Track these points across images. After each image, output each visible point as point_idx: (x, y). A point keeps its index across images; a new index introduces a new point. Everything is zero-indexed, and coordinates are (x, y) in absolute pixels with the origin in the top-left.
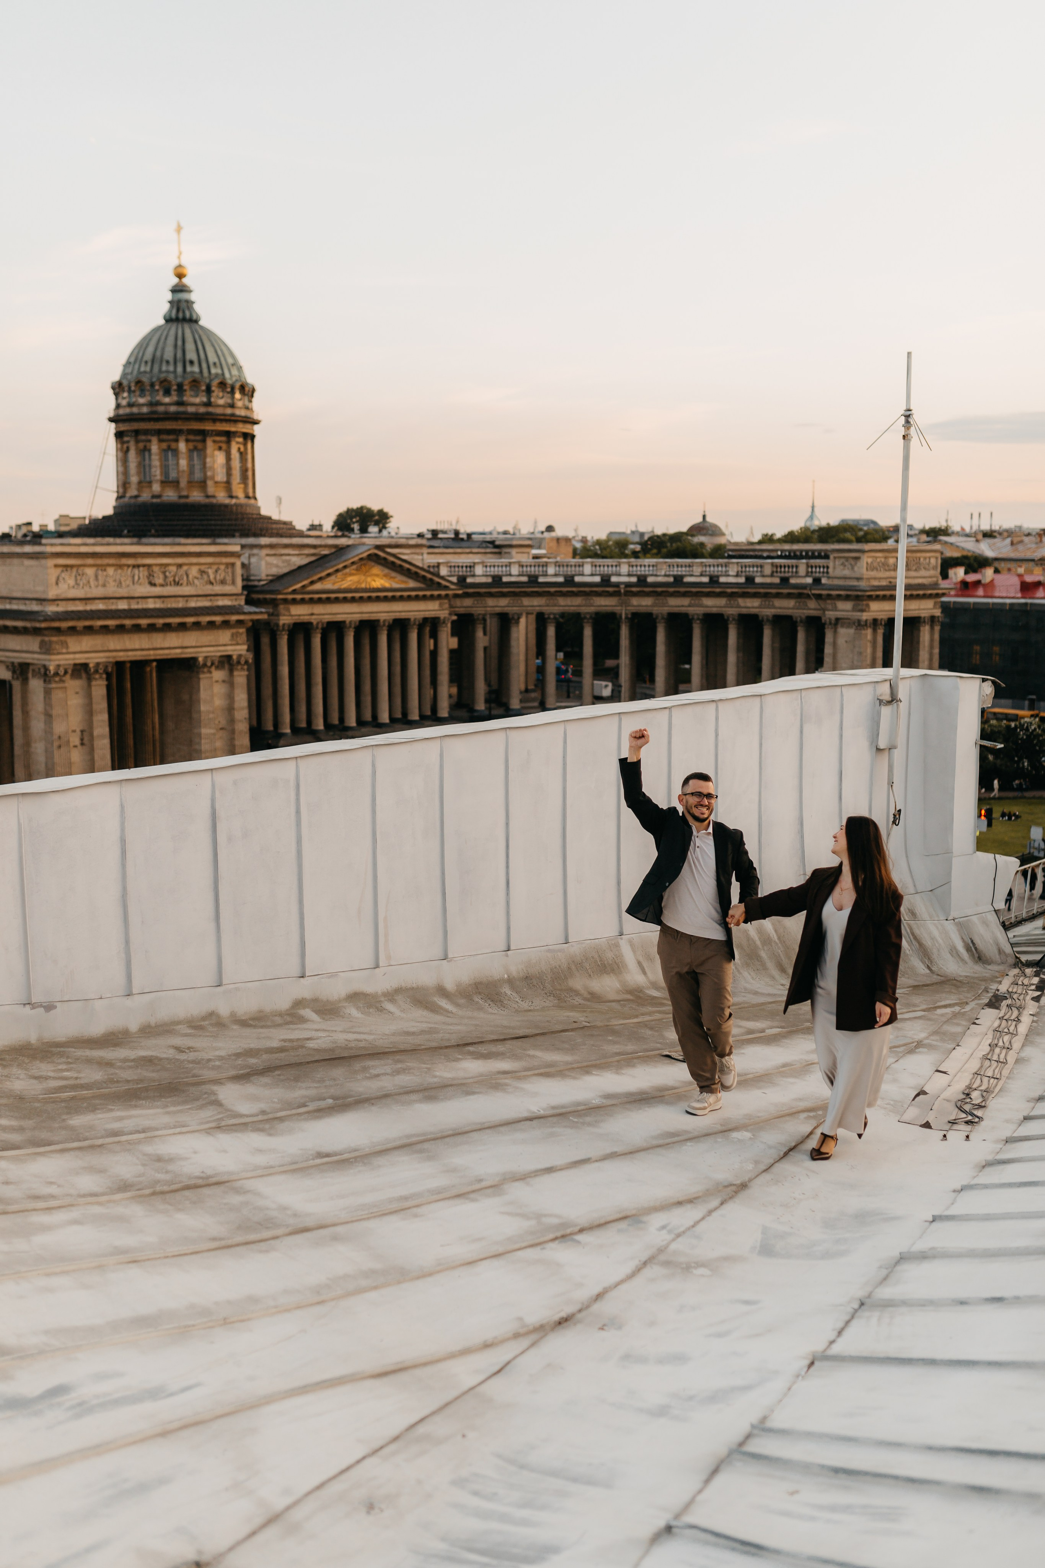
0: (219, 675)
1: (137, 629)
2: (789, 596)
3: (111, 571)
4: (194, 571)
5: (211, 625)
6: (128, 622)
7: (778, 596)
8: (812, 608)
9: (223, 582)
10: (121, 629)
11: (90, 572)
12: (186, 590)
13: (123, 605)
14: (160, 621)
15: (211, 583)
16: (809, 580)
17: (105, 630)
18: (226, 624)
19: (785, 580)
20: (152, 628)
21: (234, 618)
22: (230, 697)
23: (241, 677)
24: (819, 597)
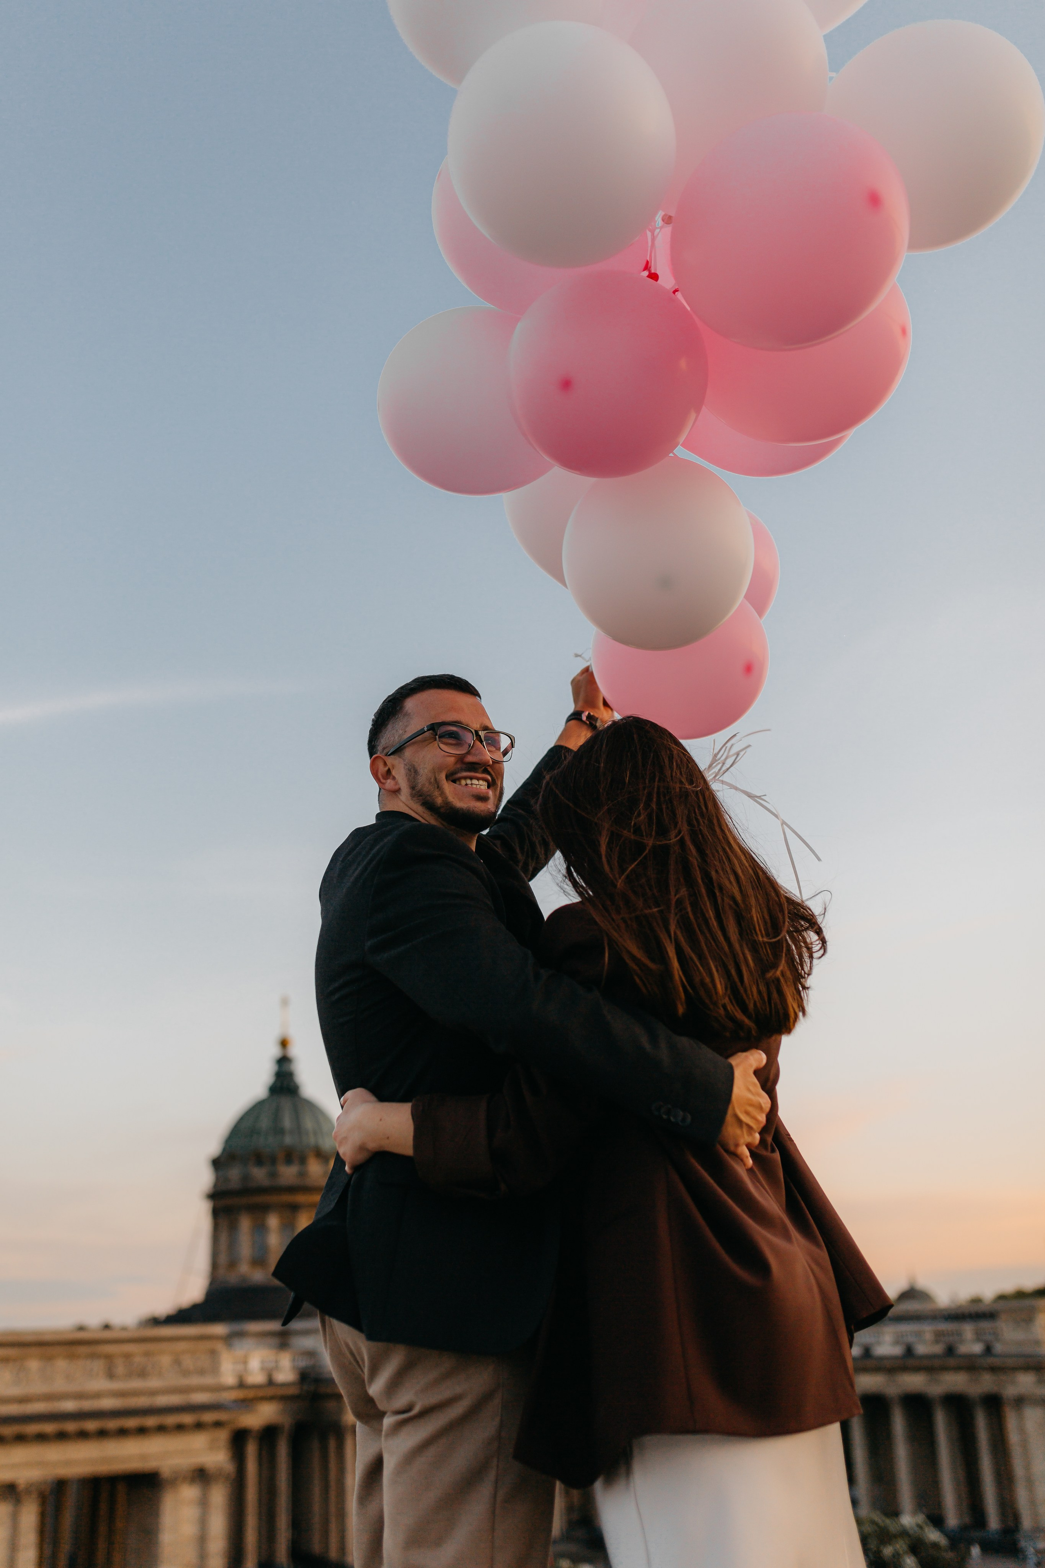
0: (189, 1492)
1: (83, 1435)
2: (957, 1369)
3: (61, 1364)
4: (166, 1360)
5: (180, 1428)
6: (71, 1427)
7: (945, 1369)
8: (986, 1383)
9: (202, 1372)
10: (62, 1436)
11: (34, 1365)
12: (153, 1383)
13: (69, 1406)
14: (112, 1424)
15: (186, 1373)
16: (977, 1348)
17: (41, 1438)
18: (199, 1426)
19: (950, 1351)
20: (102, 1434)
21: (208, 1417)
22: (203, 1522)
23: (219, 1496)
24: (993, 1369)
